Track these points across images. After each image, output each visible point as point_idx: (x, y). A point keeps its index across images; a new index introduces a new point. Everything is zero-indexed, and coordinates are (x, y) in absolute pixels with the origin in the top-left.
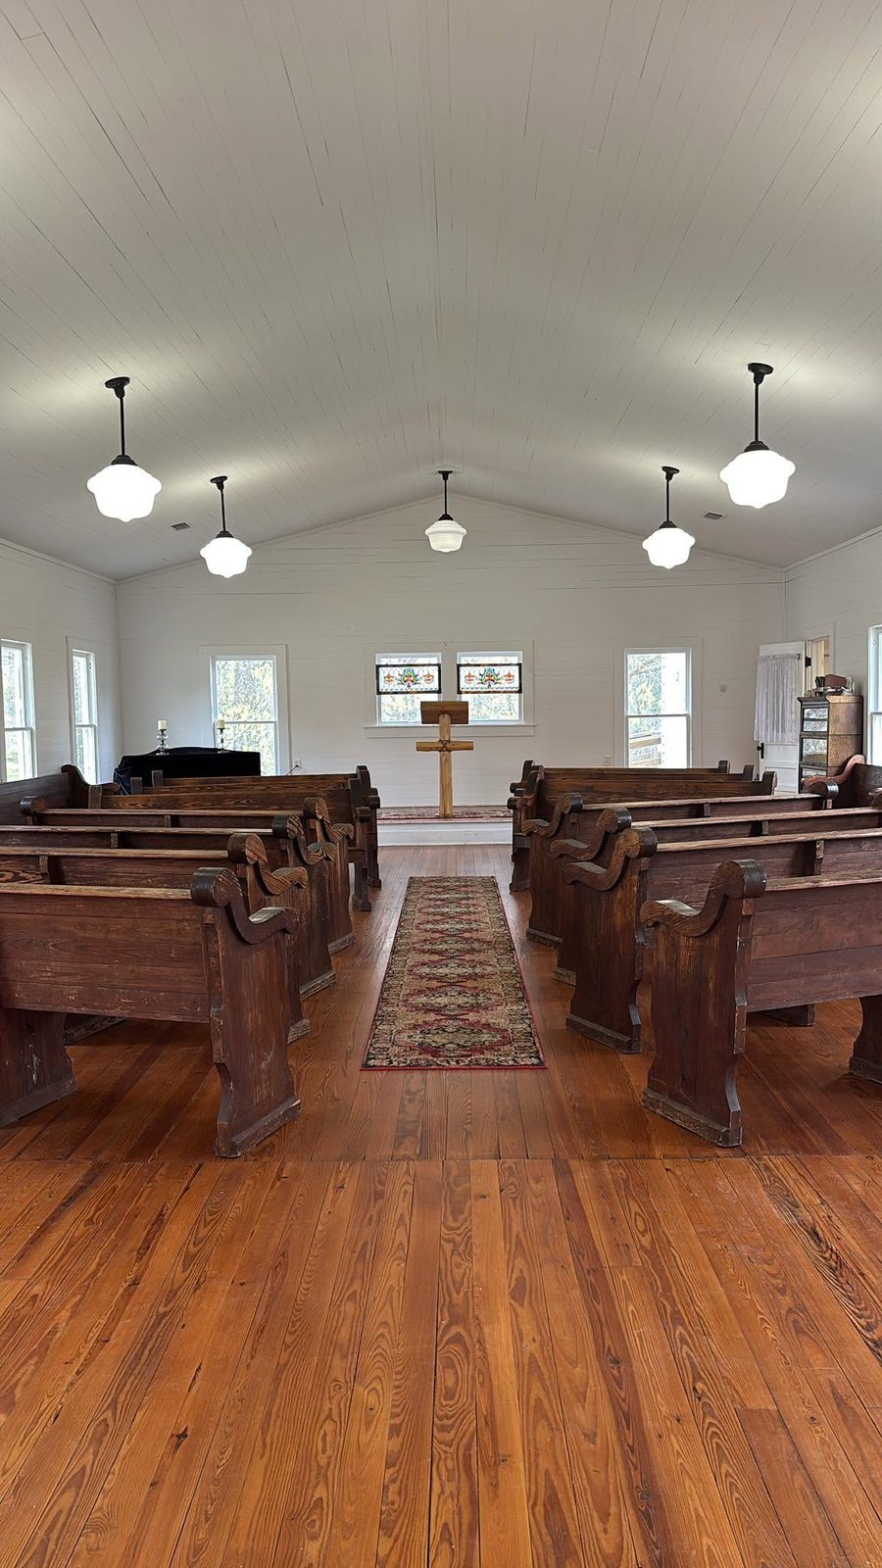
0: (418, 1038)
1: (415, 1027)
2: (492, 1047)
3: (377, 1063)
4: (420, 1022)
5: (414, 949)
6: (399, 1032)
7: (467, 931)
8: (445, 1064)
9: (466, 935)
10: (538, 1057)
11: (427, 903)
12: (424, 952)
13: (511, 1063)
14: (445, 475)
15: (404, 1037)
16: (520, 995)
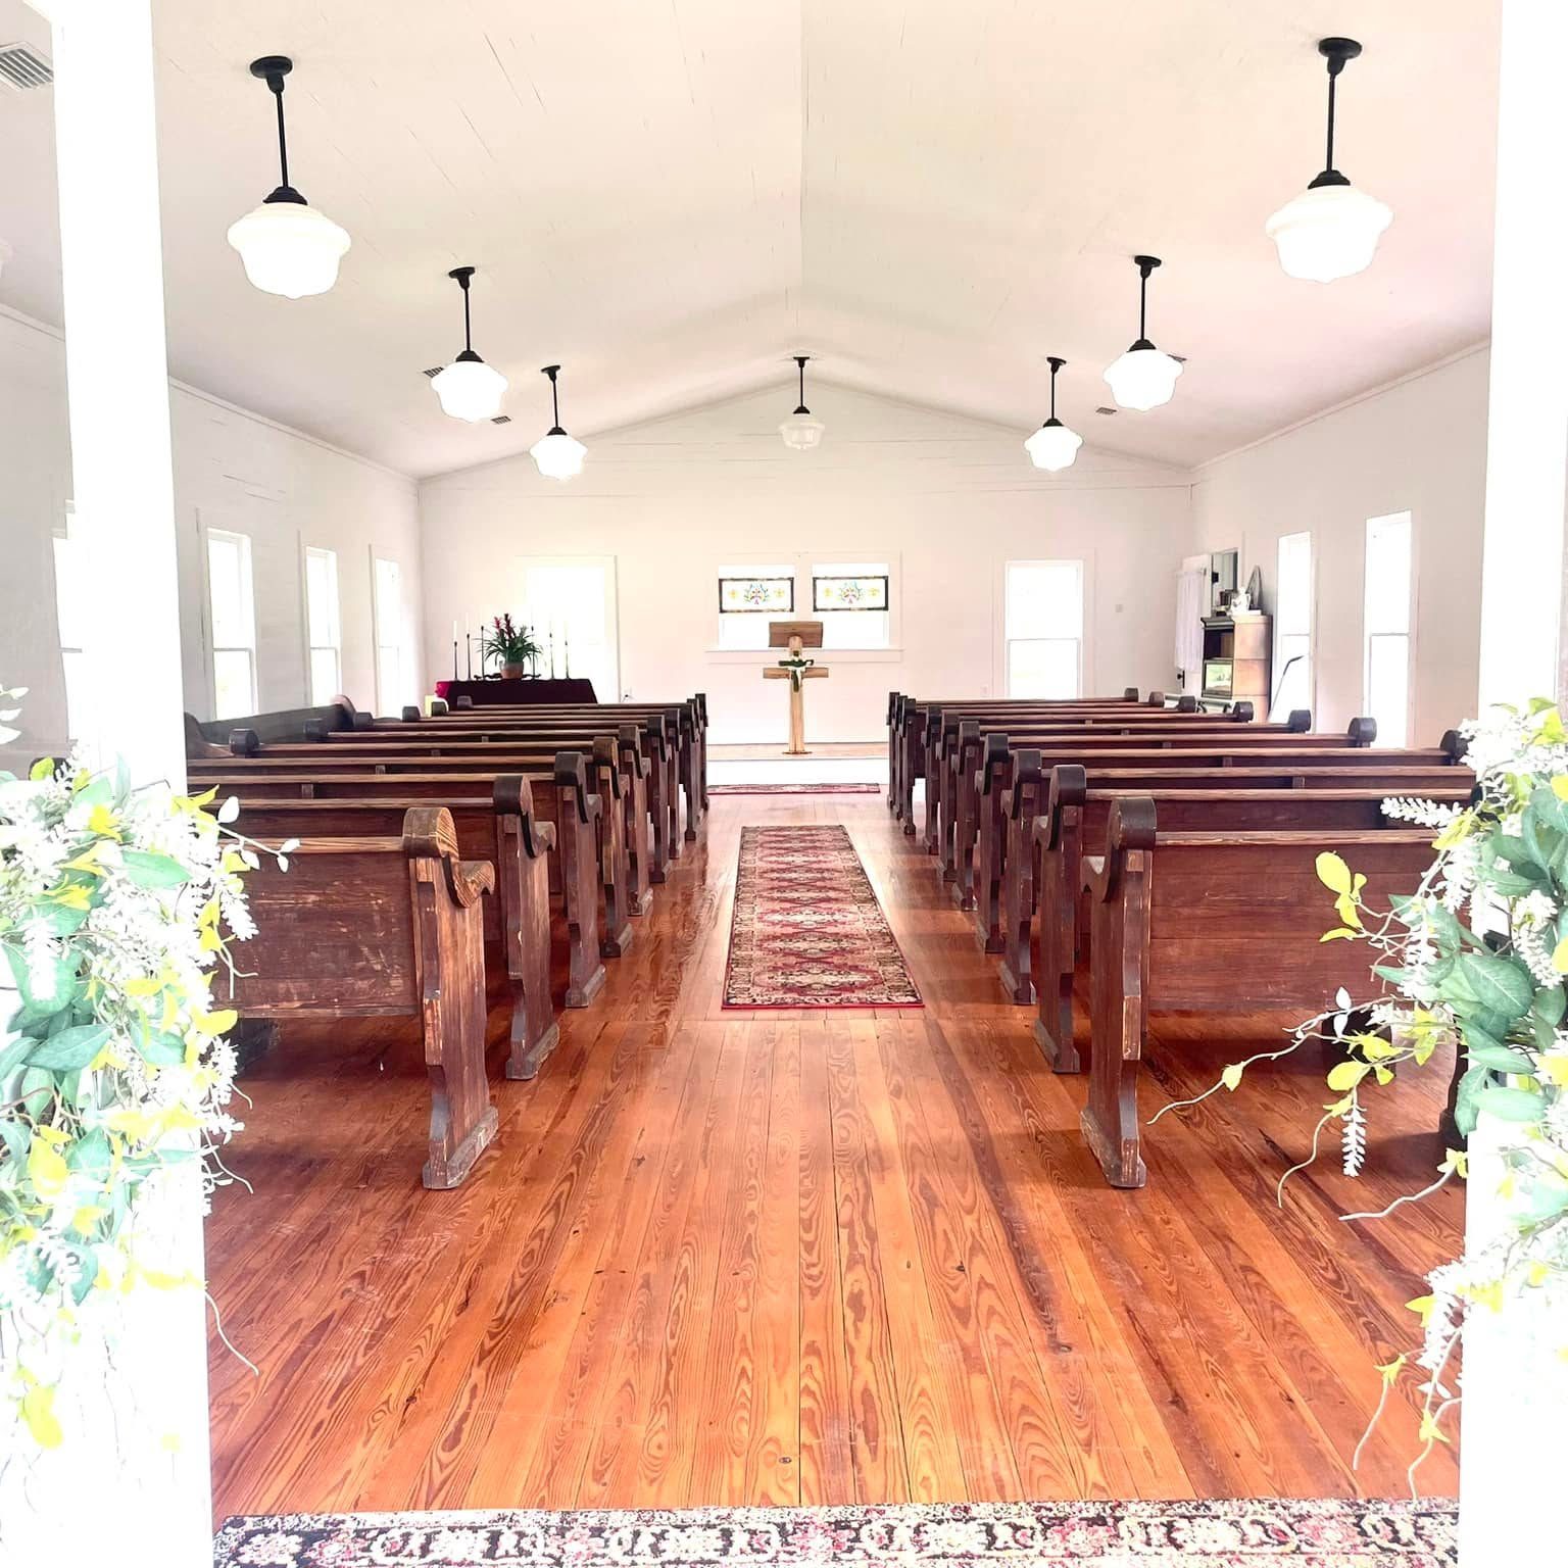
0: (781, 979)
1: (775, 969)
2: (863, 987)
3: (740, 1001)
4: (780, 964)
5: (761, 896)
6: (758, 974)
7: (819, 880)
8: (813, 1002)
9: (818, 884)
10: (915, 996)
11: (767, 852)
12: (772, 899)
13: (886, 1001)
14: (802, 361)
15: (765, 977)
16: (888, 939)
